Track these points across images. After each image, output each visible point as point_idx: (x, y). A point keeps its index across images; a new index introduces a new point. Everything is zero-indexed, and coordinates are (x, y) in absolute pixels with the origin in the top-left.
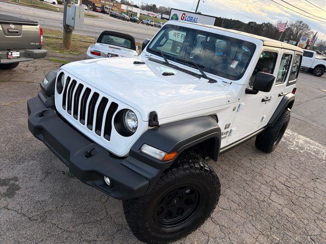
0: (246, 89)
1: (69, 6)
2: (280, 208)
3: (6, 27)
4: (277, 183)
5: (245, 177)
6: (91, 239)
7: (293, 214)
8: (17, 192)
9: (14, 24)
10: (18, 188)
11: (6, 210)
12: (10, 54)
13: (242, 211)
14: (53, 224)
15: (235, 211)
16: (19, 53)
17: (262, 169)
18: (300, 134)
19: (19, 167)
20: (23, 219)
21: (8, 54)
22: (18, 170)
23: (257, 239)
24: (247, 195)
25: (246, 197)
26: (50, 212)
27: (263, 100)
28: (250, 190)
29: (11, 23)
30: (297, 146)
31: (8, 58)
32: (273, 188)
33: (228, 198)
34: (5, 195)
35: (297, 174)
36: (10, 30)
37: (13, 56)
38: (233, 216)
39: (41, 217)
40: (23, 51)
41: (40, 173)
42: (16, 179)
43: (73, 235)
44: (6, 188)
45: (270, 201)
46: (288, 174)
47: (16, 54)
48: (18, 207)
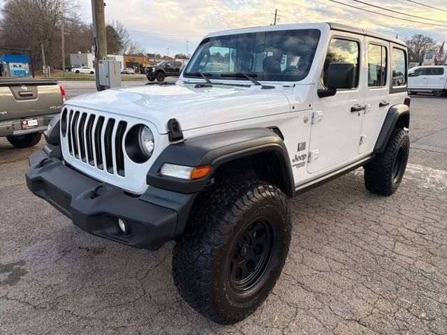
0: (318, 90)
1: (101, 62)
2: (411, 261)
3: (16, 90)
4: (403, 230)
5: (353, 228)
6: (119, 325)
7: (433, 268)
8: (22, 277)
9: (27, 85)
10: (24, 273)
11: (5, 300)
12: (25, 123)
13: (350, 271)
14: (66, 311)
15: (339, 272)
16: (36, 121)
17: (378, 216)
18: (437, 168)
19: (28, 249)
20: (26, 308)
21: (22, 124)
22: (27, 253)
23: (376, 306)
24: (356, 250)
25: (355, 253)
26: (64, 297)
27: (353, 110)
28: (361, 243)
29: (23, 84)
30: (433, 183)
31: (22, 129)
32: (398, 238)
33: (327, 257)
34: (6, 282)
35: (435, 217)
36: (21, 93)
37: (29, 125)
38: (336, 279)
39: (50, 304)
40: (41, 119)
41: (55, 253)
42: (22, 263)
43: (94, 322)
44: (7, 274)
45: (394, 255)
46: (421, 218)
47: (32, 122)
48: (22, 295)
